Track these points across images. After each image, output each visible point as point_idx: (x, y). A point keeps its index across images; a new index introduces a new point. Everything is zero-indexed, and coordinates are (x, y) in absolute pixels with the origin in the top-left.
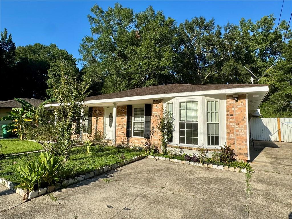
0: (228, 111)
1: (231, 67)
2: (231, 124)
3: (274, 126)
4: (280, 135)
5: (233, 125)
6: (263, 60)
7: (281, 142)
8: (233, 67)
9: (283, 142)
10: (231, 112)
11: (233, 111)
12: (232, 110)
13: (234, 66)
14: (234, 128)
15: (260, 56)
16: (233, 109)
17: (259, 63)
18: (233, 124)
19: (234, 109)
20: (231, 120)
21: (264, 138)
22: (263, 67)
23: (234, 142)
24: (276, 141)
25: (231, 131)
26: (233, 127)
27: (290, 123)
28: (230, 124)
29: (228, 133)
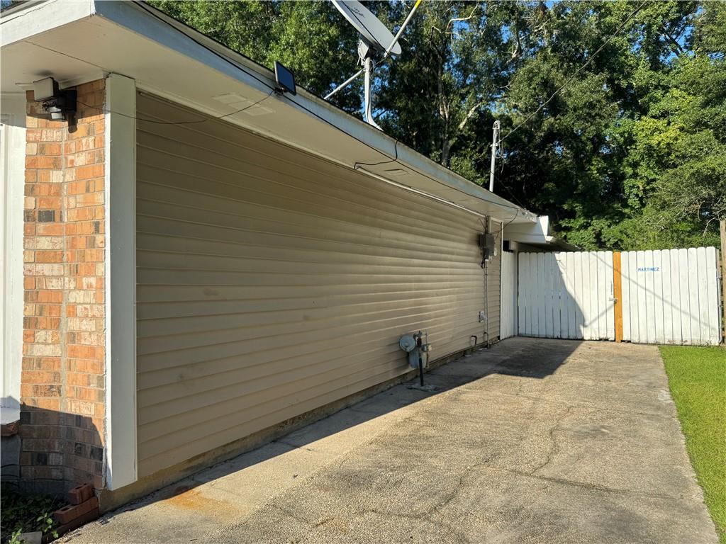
0: (30, 190)
1: (530, 79)
2: (45, 269)
3: (602, 283)
4: (621, 317)
5: (56, 273)
6: (655, 66)
7: (622, 341)
8: (537, 80)
9: (629, 342)
10: (44, 193)
11: (57, 190)
12: (50, 185)
13: (541, 75)
14: (60, 292)
15: (647, 51)
16: (56, 177)
17: (642, 75)
18: (56, 269)
19: (64, 176)
20: (44, 243)
21: (564, 327)
22: (656, 87)
23: (57, 376)
24: (606, 340)
25: (46, 313)
26: (54, 284)
27: (653, 269)
28: (39, 267)
29: (28, 322)
